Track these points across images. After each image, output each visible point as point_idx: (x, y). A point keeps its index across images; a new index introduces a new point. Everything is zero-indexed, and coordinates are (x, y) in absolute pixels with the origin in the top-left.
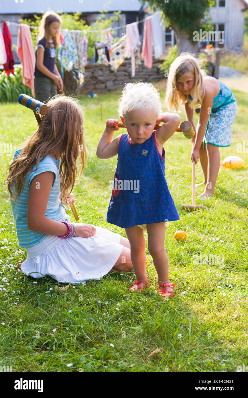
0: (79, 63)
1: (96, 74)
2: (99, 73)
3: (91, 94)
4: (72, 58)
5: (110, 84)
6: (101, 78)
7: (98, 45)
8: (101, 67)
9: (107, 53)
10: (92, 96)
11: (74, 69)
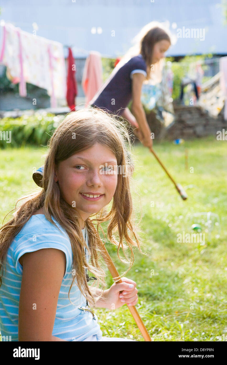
0: (163, 100)
1: (184, 118)
2: (187, 117)
3: (177, 140)
4: (155, 93)
5: (199, 129)
6: (189, 122)
7: (185, 81)
8: (189, 110)
9: (196, 91)
10: (177, 142)
11: (157, 107)
